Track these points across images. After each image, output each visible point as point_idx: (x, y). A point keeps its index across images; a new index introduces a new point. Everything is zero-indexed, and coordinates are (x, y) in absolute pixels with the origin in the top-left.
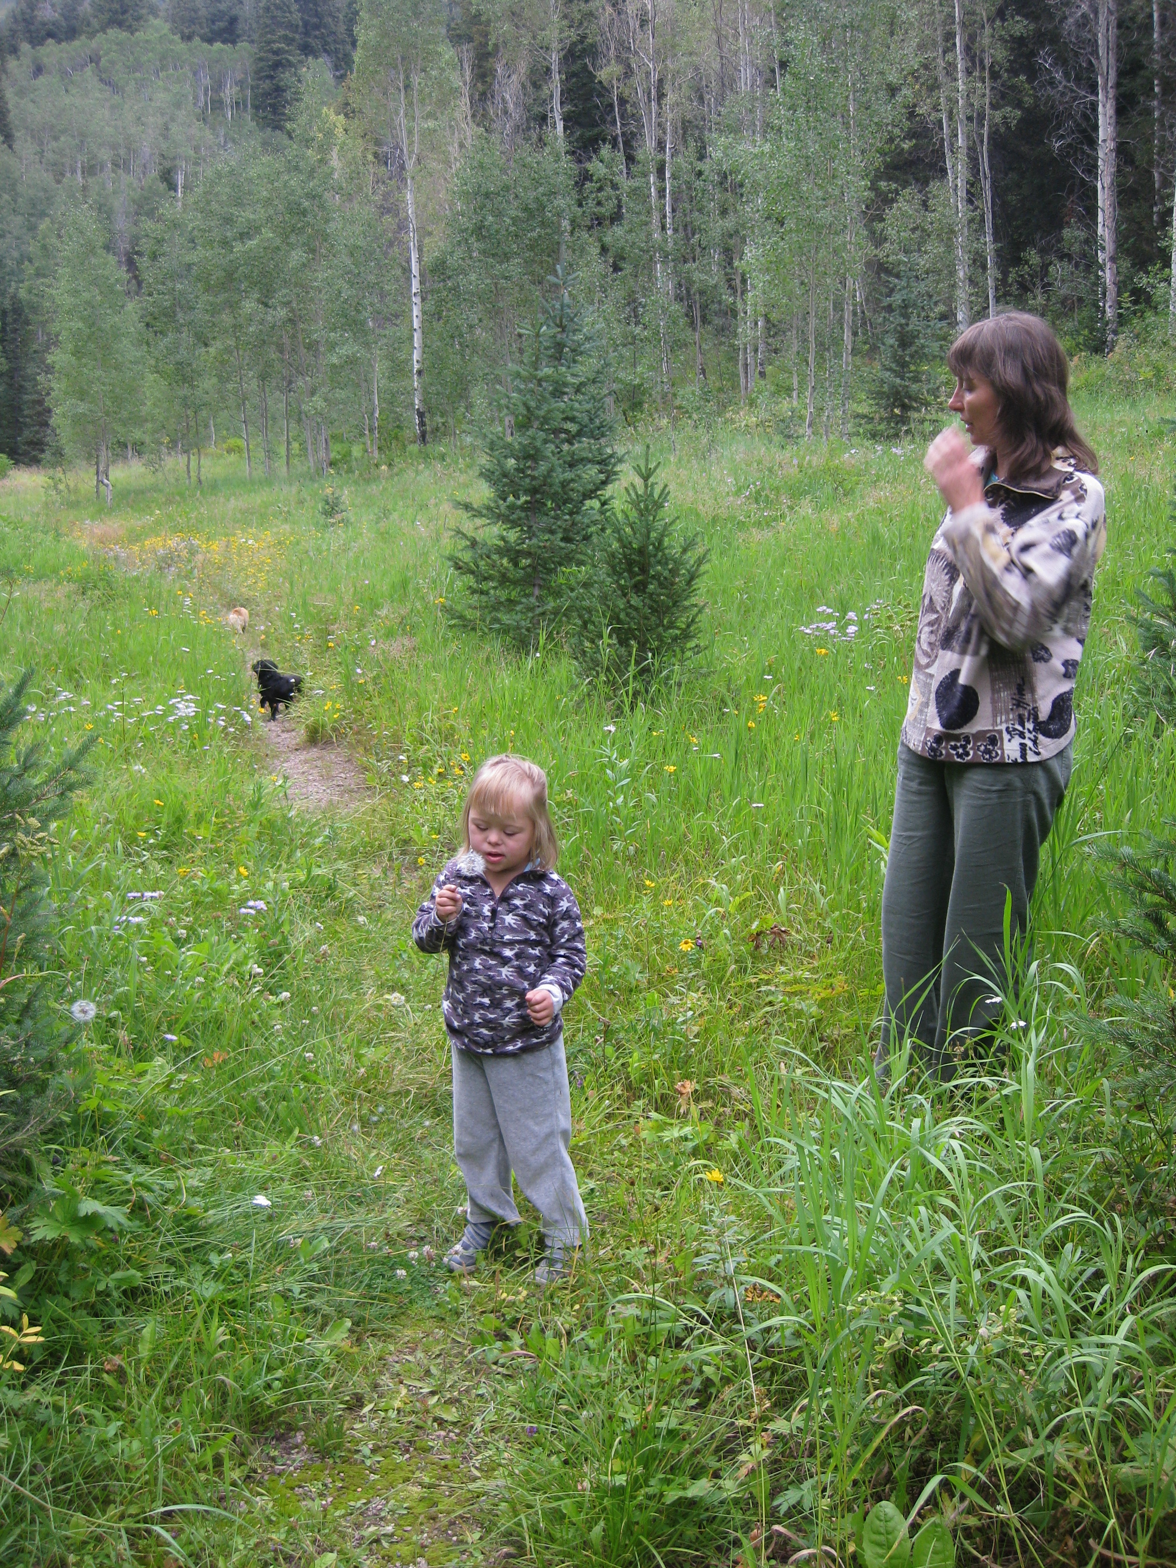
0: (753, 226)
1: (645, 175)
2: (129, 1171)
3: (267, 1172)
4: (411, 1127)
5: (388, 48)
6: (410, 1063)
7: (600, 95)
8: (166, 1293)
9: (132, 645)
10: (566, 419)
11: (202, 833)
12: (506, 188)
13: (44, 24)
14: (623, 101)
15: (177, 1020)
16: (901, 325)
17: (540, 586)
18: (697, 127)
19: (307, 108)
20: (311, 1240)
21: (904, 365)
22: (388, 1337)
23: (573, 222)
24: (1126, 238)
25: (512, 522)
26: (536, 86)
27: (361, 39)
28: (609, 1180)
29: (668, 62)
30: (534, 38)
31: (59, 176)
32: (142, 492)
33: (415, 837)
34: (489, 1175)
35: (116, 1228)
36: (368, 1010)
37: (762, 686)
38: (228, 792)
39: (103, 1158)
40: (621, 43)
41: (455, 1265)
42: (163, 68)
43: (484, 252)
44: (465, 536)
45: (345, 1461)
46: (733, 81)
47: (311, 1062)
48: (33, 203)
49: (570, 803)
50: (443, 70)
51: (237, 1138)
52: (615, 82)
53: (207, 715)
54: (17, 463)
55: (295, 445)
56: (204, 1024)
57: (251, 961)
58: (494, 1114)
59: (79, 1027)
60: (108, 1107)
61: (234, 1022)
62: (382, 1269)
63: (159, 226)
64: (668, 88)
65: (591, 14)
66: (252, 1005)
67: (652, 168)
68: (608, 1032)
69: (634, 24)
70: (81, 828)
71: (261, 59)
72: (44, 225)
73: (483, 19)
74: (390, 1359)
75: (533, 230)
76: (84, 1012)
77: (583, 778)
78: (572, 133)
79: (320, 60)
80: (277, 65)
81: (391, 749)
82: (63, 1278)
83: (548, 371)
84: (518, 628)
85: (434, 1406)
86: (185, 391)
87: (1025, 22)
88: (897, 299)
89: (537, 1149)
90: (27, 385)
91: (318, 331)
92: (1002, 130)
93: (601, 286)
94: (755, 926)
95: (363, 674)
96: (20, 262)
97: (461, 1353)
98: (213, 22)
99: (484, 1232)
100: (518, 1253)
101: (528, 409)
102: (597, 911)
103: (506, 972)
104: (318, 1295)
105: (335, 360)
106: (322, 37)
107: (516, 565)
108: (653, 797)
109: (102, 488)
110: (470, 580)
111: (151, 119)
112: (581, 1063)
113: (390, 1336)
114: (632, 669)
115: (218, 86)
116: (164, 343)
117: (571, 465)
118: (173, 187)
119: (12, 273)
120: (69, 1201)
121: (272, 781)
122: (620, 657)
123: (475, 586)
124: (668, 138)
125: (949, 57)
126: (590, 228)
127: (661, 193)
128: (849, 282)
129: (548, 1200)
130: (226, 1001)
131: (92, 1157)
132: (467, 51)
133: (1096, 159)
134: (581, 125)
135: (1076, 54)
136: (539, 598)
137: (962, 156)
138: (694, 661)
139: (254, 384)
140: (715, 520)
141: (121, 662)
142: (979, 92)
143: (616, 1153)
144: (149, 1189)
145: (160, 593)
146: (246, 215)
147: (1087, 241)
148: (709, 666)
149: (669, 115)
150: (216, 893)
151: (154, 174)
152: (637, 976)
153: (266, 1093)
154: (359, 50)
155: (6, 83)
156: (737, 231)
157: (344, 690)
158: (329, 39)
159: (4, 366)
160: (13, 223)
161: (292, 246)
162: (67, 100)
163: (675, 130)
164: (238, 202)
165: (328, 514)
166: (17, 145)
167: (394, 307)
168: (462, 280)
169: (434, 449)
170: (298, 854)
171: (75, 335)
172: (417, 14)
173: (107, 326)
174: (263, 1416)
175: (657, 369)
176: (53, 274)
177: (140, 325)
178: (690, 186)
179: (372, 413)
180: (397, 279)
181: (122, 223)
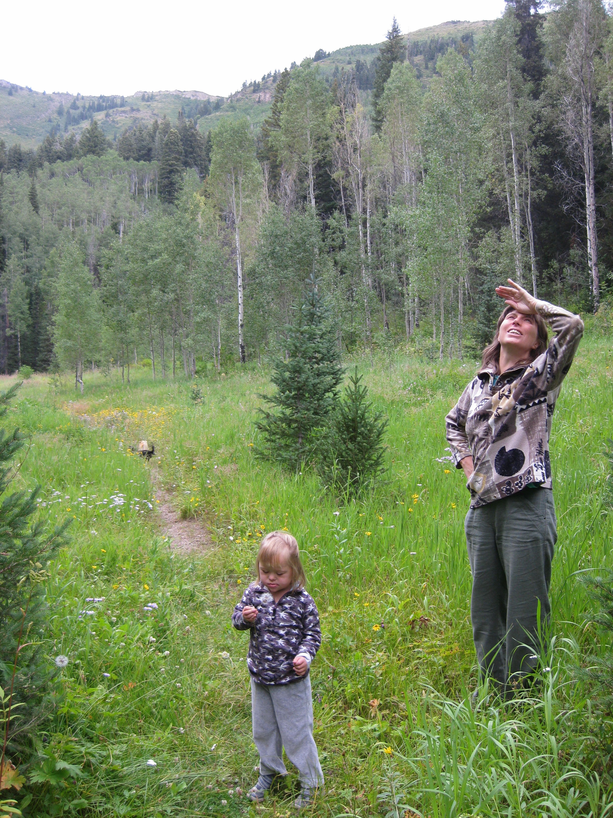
0: (411, 251)
1: (357, 226)
2: (83, 745)
3: (155, 747)
4: (232, 723)
5: (226, 164)
6: (231, 689)
7: (333, 186)
8: (100, 812)
9: (92, 468)
10: (315, 352)
11: (126, 566)
12: (286, 233)
13: (56, 152)
14: (345, 189)
15: (110, 665)
16: (488, 301)
17: (302, 438)
18: (383, 201)
19: (186, 193)
20: (177, 784)
21: (489, 321)
23: (320, 249)
24: (602, 254)
25: (288, 405)
26: (301, 181)
27: (213, 159)
28: (334, 752)
29: (368, 169)
30: (300, 158)
31: (61, 227)
32: (99, 386)
33: (236, 569)
34: (271, 749)
35: (75, 777)
36: (210, 660)
37: (416, 489)
38: (140, 545)
39: (70, 739)
40: (344, 160)
41: (253, 798)
42: (114, 173)
43: (275, 265)
44: (263, 412)
46: (400, 178)
47: (180, 688)
48: (47, 240)
49: (316, 551)
50: (254, 174)
51: (140, 728)
52: (341, 179)
53: (130, 504)
54: (36, 370)
55: (178, 363)
56: (124, 667)
57: (149, 635)
58: (274, 716)
59: (59, 669)
60: (73, 711)
61: (140, 667)
62: (214, 800)
63: (111, 252)
64: (368, 182)
65: (328, 146)
66: (149, 658)
67: (360, 222)
68: (334, 673)
69: (350, 150)
70: (63, 563)
71: (163, 169)
72: (52, 251)
73: (275, 149)
75: (299, 254)
76: (62, 661)
77: (323, 539)
78: (319, 205)
79: (193, 169)
80: (171, 172)
81: (225, 522)
82: (46, 803)
83: (306, 328)
84: (290, 459)
86: (122, 335)
87: (547, 148)
88: (485, 287)
89: (297, 734)
90: (42, 331)
91: (190, 305)
92: (537, 201)
93: (335, 282)
94: (411, 617)
95: (211, 483)
96: (40, 269)
98: (140, 151)
99: (268, 780)
100: (286, 791)
101: (296, 347)
102: (330, 608)
103: (281, 642)
104: (180, 814)
105: (198, 320)
106: (194, 158)
107: (289, 426)
108: (359, 549)
109: (79, 384)
110: (266, 434)
111: (108, 198)
112: (321, 689)
114: (349, 480)
115: (142, 182)
116: (112, 310)
117: (318, 375)
118: (118, 232)
119: (36, 275)
120: (51, 762)
121: (162, 539)
122: (342, 475)
123: (268, 438)
124: (368, 207)
125: (509, 165)
126: (329, 252)
127: (365, 234)
128: (461, 279)
129: (302, 762)
130: (136, 655)
131: (64, 738)
132: (266, 165)
133: (586, 214)
134: (324, 201)
135: (573, 163)
136: (302, 444)
137: (517, 214)
138: (381, 476)
139: (157, 331)
140: (393, 402)
141: (86, 476)
142: (525, 182)
143: (338, 738)
144: (93, 756)
145: (106, 440)
146: (154, 247)
147: (582, 256)
148: (389, 480)
149: (369, 195)
150: (133, 598)
151: (108, 225)
152: (351, 643)
153: (156, 705)
154: (212, 165)
155: (36, 181)
156: (403, 254)
157: (201, 491)
158: (197, 159)
159: (31, 321)
160: (38, 250)
161: (177, 262)
162: (66, 189)
163: (372, 203)
164: (150, 240)
165: (194, 399)
166: (40, 212)
167: (229, 293)
168: (263, 279)
169: (249, 365)
170: (175, 577)
171: (67, 307)
172: (241, 147)
173: (83, 302)
175: (364, 323)
176: (57, 276)
177: (100, 301)
178: (379, 231)
179: (217, 347)
180: (230, 279)
181: (92, 250)
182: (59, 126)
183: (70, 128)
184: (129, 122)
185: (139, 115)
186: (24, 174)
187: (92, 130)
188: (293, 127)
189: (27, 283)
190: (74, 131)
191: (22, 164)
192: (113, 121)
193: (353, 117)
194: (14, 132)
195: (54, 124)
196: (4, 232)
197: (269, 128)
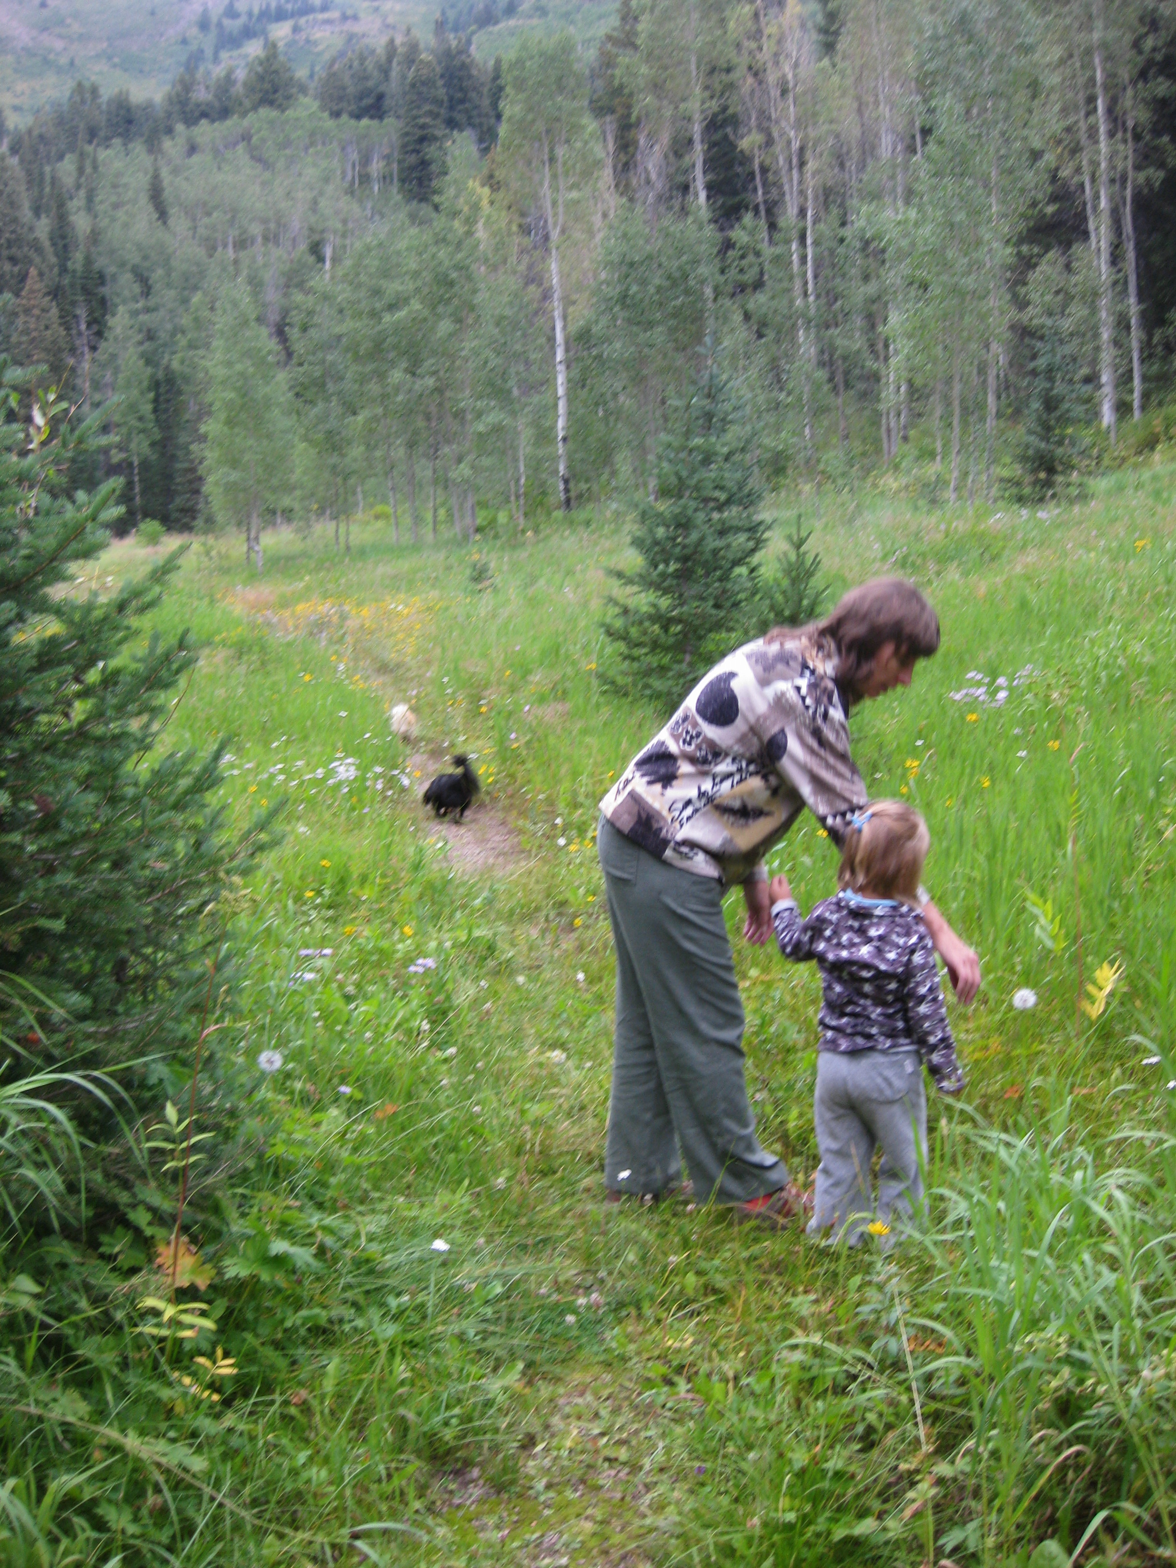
0: (896, 292)
1: (788, 242)
2: (310, 1215)
3: (440, 1220)
5: (533, 121)
7: (741, 164)
8: (345, 1333)
9: (290, 710)
10: (716, 488)
11: (366, 894)
12: (650, 257)
13: (198, 105)
14: (764, 170)
15: (349, 1073)
16: (1046, 389)
17: (691, 653)
18: (838, 193)
19: (454, 181)
20: (483, 1286)
21: (1048, 429)
22: (557, 1380)
23: (716, 289)
25: (664, 589)
26: (678, 155)
27: (507, 114)
29: (809, 130)
30: (676, 108)
31: (212, 250)
32: (292, 558)
33: (572, 899)
35: (303, 1268)
36: (531, 1067)
37: (914, 752)
38: (390, 853)
39: (287, 1202)
40: (762, 112)
42: (312, 144)
43: (629, 321)
44: (617, 604)
45: (520, 1496)
46: (873, 148)
47: (478, 1116)
48: (186, 276)
50: (586, 142)
51: (410, 1187)
52: (756, 151)
53: (367, 779)
54: (169, 529)
55: (442, 512)
56: (374, 1077)
57: (418, 1017)
59: (263, 1076)
60: (289, 1154)
61: (404, 1077)
62: (552, 1315)
63: (310, 298)
64: (808, 155)
65: (733, 84)
66: (420, 1061)
67: (795, 234)
69: (775, 93)
71: (407, 134)
72: (196, 298)
73: (626, 91)
74: (561, 1401)
75: (676, 298)
76: (270, 1063)
78: (714, 202)
79: (465, 133)
80: (422, 139)
81: (547, 812)
82: (250, 1315)
83: (698, 441)
84: (669, 693)
85: (605, 1447)
86: (334, 459)
87: (1168, 84)
88: (1041, 363)
90: (180, 453)
91: (465, 399)
92: (1146, 192)
93: (745, 353)
95: (516, 739)
96: (173, 334)
97: (629, 1397)
98: (361, 99)
101: (680, 478)
104: (492, 1338)
105: (481, 428)
106: (467, 111)
107: (667, 631)
108: (807, 861)
109: (253, 554)
110: (621, 646)
111: (300, 194)
113: (560, 1379)
115: (366, 160)
116: (315, 412)
117: (722, 533)
118: (321, 259)
119: (165, 345)
120: (259, 1240)
121: (432, 843)
123: (626, 652)
124: (810, 204)
125: (1091, 119)
126: (733, 295)
127: (803, 259)
128: (993, 346)
130: (395, 1056)
131: (277, 1202)
132: (610, 123)
134: (722, 193)
136: (690, 665)
137: (1105, 218)
139: (402, 452)
141: (281, 726)
142: (1121, 154)
144: (330, 1234)
145: (314, 658)
146: (393, 287)
148: (860, 732)
149: (811, 184)
150: (381, 951)
151: (303, 247)
153: (435, 1146)
154: (504, 123)
155: (161, 162)
156: (880, 297)
157: (498, 753)
158: (474, 113)
159: (157, 435)
160: (167, 296)
161: (440, 317)
162: (219, 177)
163: (816, 198)
164: (386, 273)
165: (476, 580)
166: (171, 222)
167: (539, 376)
168: (606, 349)
169: (581, 515)
170: (458, 915)
171: (228, 405)
172: (561, 89)
173: (258, 396)
174: (441, 1451)
175: (801, 435)
176: (207, 346)
177: (290, 395)
178: (832, 252)
179: (518, 480)
180: (541, 348)
181: (272, 296)
182: (202, 51)
183: (224, 55)
184: (338, 42)
185: (357, 28)
186: (138, 147)
187: (268, 59)
188: (662, 48)
189: (148, 362)
190: (232, 62)
191: (133, 128)
192: (308, 41)
193: (780, 26)
194: (115, 66)
195: (194, 47)
196: (101, 262)
197: (615, 50)
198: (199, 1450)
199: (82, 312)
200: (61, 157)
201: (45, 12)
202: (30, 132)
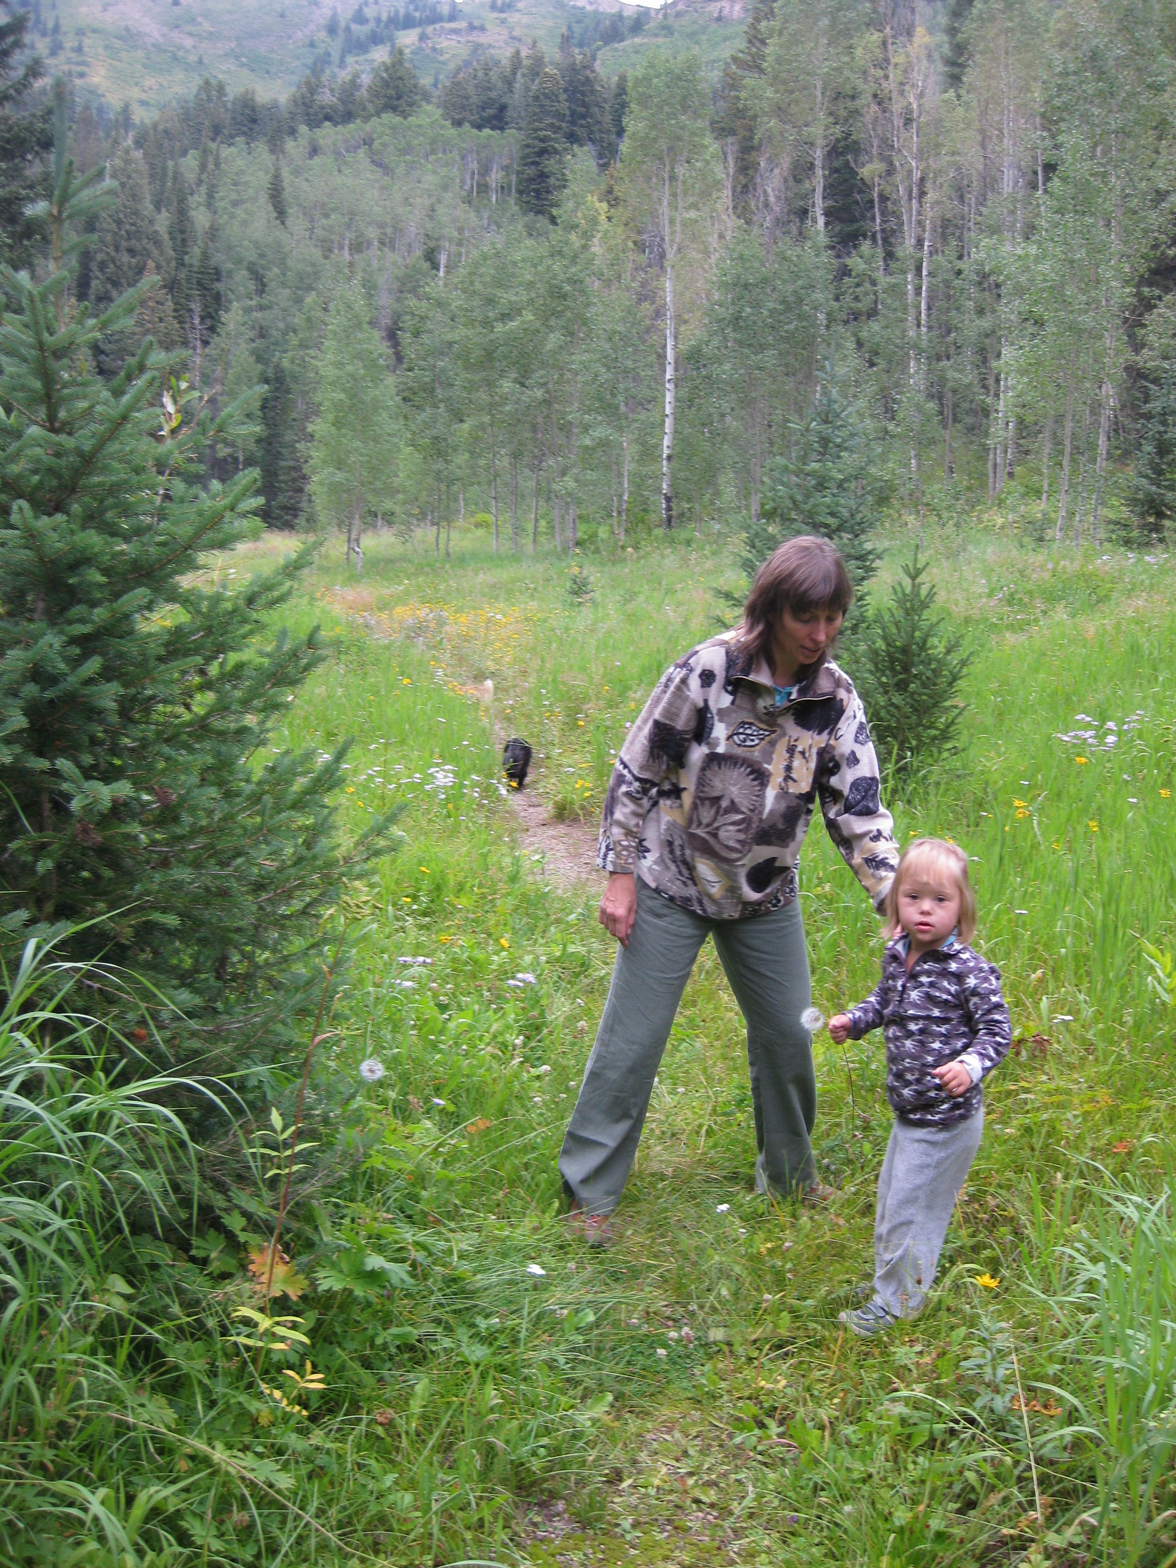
0: (1010, 327)
1: (903, 272)
3: (530, 1241)
5: (655, 140)
7: (861, 192)
10: (830, 514)
11: (463, 903)
12: (765, 280)
13: (322, 108)
14: (884, 198)
15: (444, 1085)
16: (1159, 432)
18: (956, 226)
19: (573, 195)
20: (576, 1313)
21: (1160, 472)
22: (645, 1414)
23: (829, 316)
26: (798, 180)
27: (629, 130)
29: (931, 161)
30: (799, 133)
31: (327, 252)
32: (392, 561)
35: (398, 1285)
37: (1019, 791)
38: (487, 863)
39: (379, 1215)
40: (884, 140)
42: (433, 152)
43: (740, 343)
45: (606, 1533)
46: (995, 182)
48: (301, 276)
50: (708, 162)
51: (500, 1205)
52: (876, 179)
53: (464, 786)
54: (269, 526)
55: (543, 523)
56: (467, 1090)
57: (513, 1033)
60: (382, 1165)
61: (496, 1092)
62: (642, 1347)
63: (424, 303)
64: (929, 185)
65: (857, 111)
66: (513, 1076)
67: (911, 265)
69: (898, 122)
71: (528, 146)
72: (310, 299)
73: (750, 113)
74: (649, 1436)
75: (789, 322)
76: (372, 1071)
77: (843, 872)
78: (832, 228)
79: (585, 148)
80: (542, 152)
82: (338, 1329)
83: (815, 466)
85: (693, 1487)
86: (440, 465)
88: (1155, 406)
90: (284, 451)
91: (573, 412)
93: (856, 381)
96: (285, 333)
97: (718, 1437)
98: (483, 109)
101: (794, 502)
104: (581, 1367)
105: (588, 442)
106: (588, 126)
109: (353, 555)
111: (419, 200)
113: (648, 1414)
114: (892, 767)
115: (485, 170)
116: (422, 416)
118: (435, 266)
119: (276, 343)
120: (354, 1254)
124: (927, 235)
126: (846, 322)
127: (918, 291)
128: (1108, 387)
130: (489, 1069)
131: (369, 1213)
132: (731, 144)
134: (840, 220)
138: (951, 762)
139: (506, 461)
140: (969, 620)
141: (378, 729)
144: (426, 1250)
145: (412, 662)
146: (507, 297)
148: (965, 768)
149: (930, 215)
150: (475, 962)
151: (418, 253)
153: (528, 1164)
154: (626, 139)
155: (283, 162)
156: (993, 332)
157: (595, 767)
158: (595, 128)
159: (263, 432)
160: (282, 295)
161: (551, 329)
162: (339, 180)
163: (934, 229)
164: (501, 284)
165: (575, 593)
166: (289, 222)
167: (647, 392)
168: (715, 370)
169: (682, 534)
170: (553, 929)
171: (338, 406)
172: (685, 108)
173: (367, 399)
174: (527, 1482)
175: (907, 466)
176: (318, 346)
177: (398, 399)
178: (947, 284)
179: (621, 496)
180: (651, 366)
181: (385, 300)
182: (329, 55)
183: (350, 59)
184: (464, 52)
185: (483, 39)
186: (261, 147)
187: (394, 65)
188: (788, 71)
189: (259, 359)
190: (357, 67)
191: (257, 128)
192: (434, 49)
193: (907, 56)
194: (242, 65)
195: (320, 51)
196: (218, 258)
197: (740, 72)
198: (285, 1467)
199: (196, 307)
200: (184, 153)
201: (177, 10)
202: (155, 127)
